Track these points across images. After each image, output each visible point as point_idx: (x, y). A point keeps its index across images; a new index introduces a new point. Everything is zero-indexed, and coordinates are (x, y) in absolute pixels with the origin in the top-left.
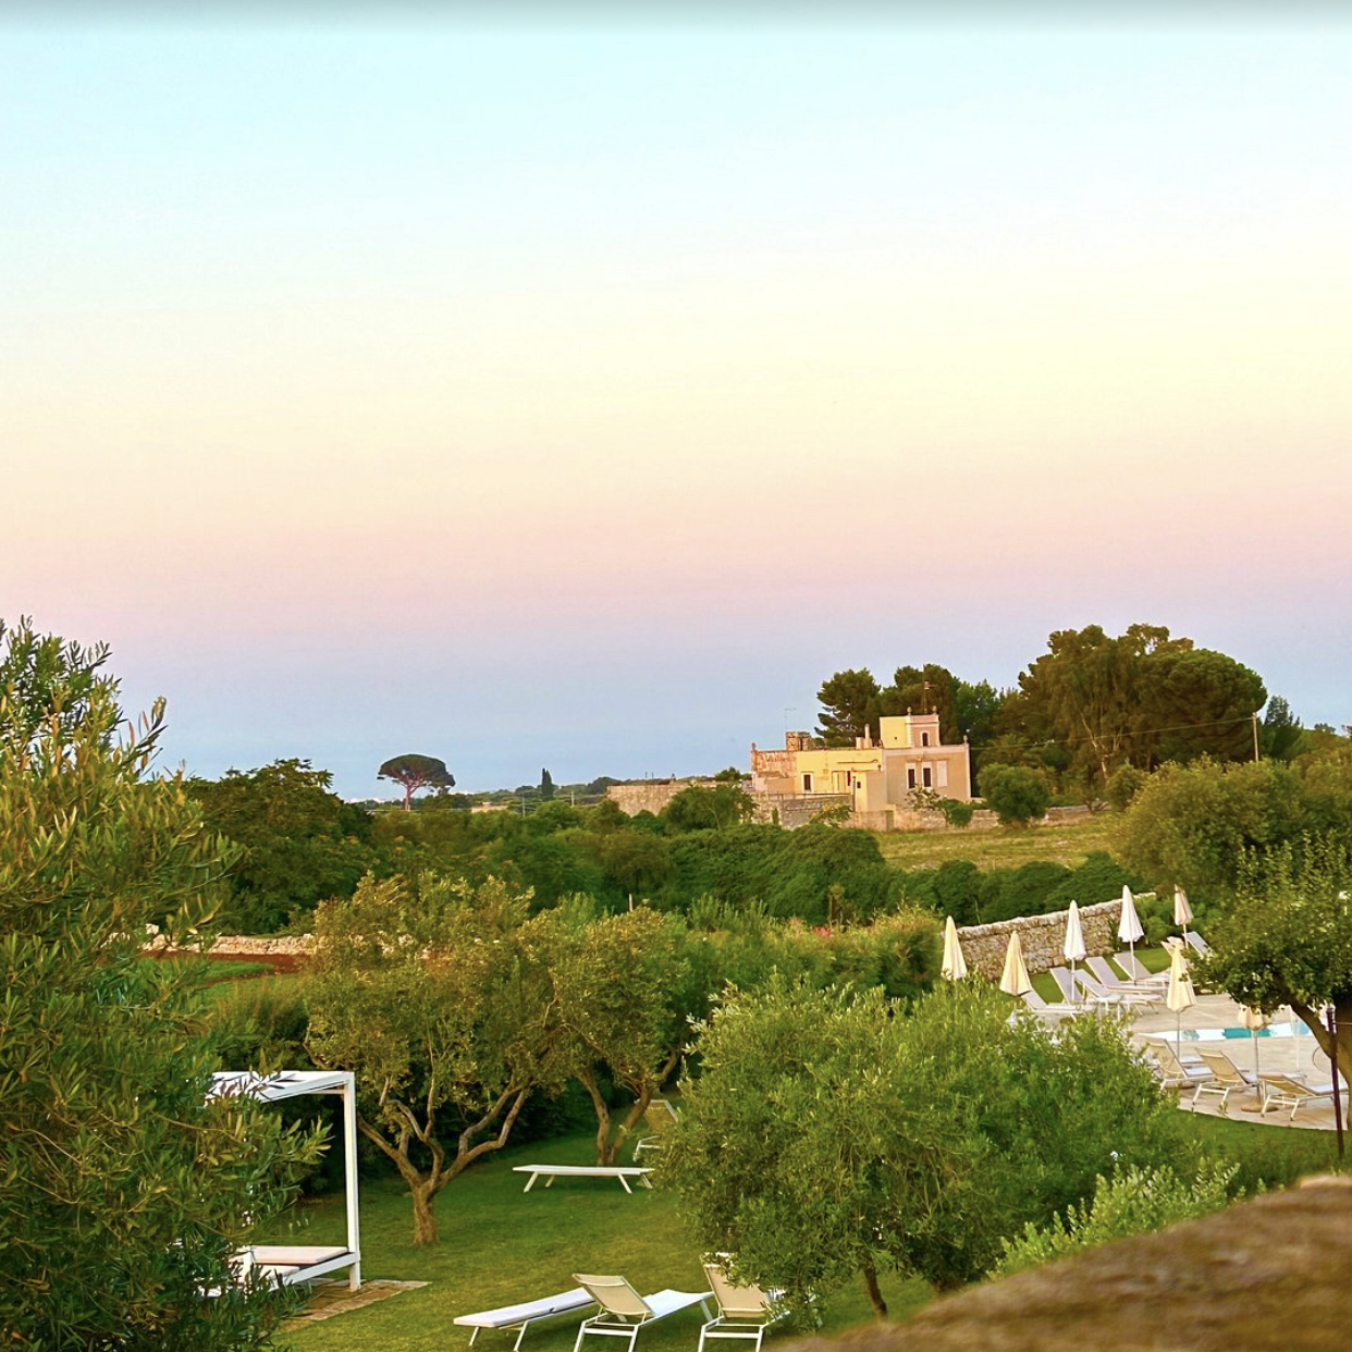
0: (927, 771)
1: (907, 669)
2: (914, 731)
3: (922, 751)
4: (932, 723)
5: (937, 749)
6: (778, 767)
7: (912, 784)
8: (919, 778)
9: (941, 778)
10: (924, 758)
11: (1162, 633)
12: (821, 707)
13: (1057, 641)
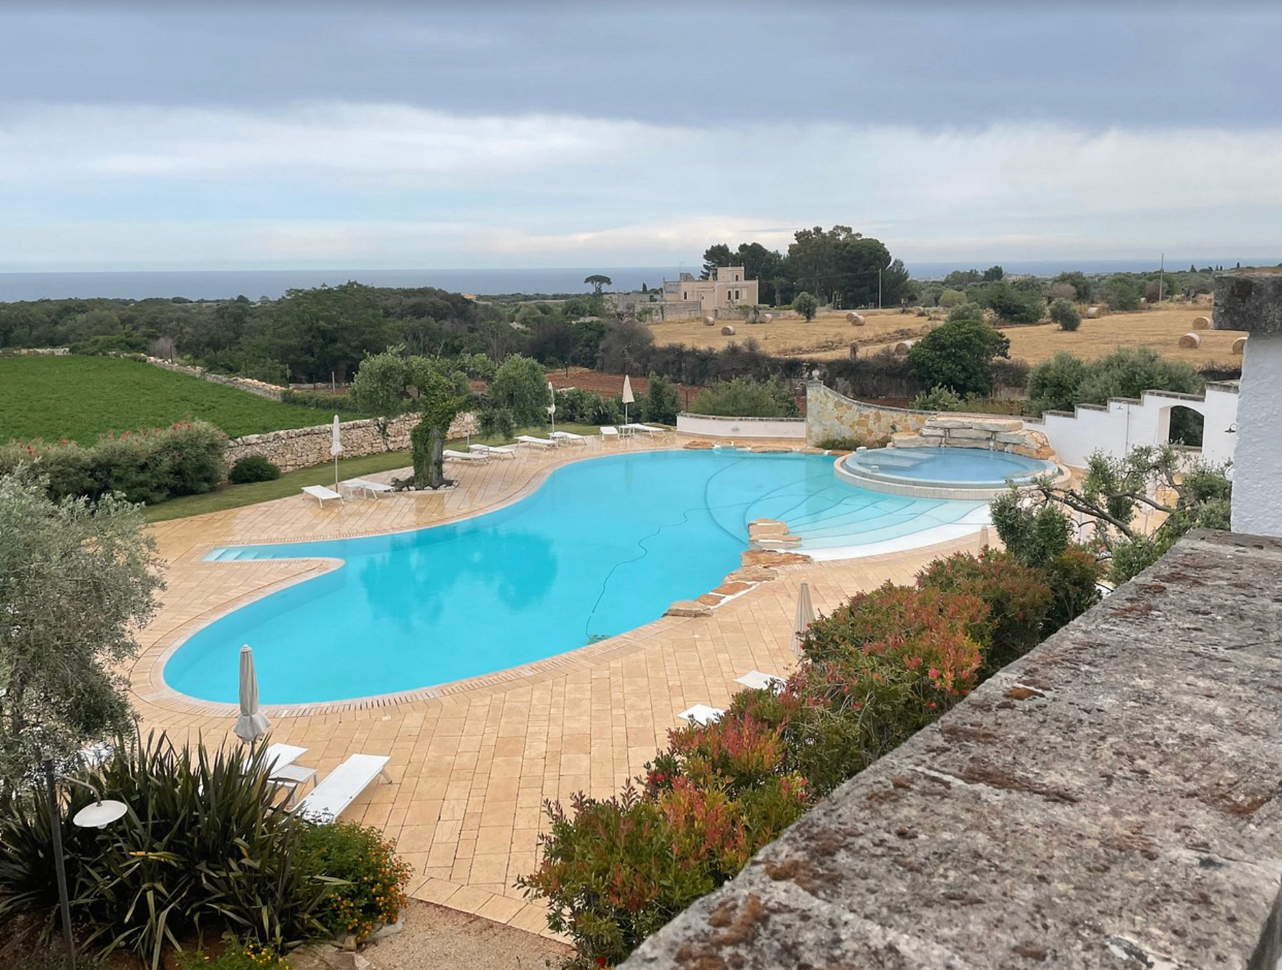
0: (737, 292)
1: (745, 245)
2: (732, 275)
3: (735, 283)
4: (741, 270)
5: (742, 282)
6: (673, 289)
7: (729, 298)
8: (733, 295)
9: (744, 294)
10: (736, 287)
11: (848, 230)
12: (705, 262)
13: (799, 236)
